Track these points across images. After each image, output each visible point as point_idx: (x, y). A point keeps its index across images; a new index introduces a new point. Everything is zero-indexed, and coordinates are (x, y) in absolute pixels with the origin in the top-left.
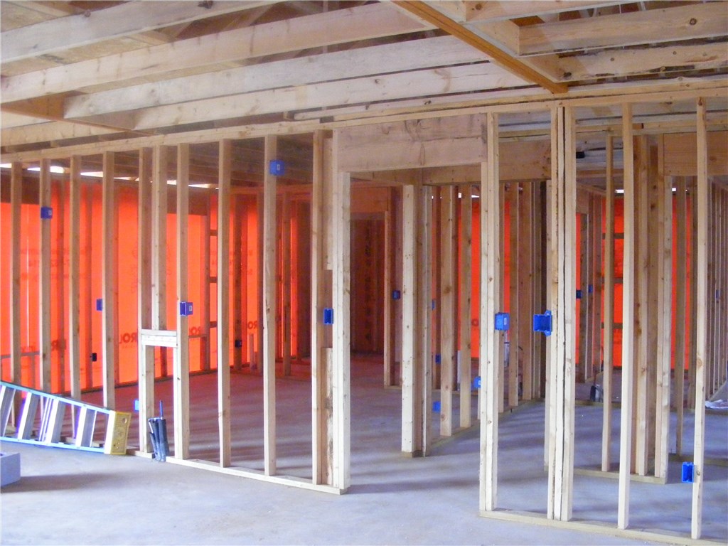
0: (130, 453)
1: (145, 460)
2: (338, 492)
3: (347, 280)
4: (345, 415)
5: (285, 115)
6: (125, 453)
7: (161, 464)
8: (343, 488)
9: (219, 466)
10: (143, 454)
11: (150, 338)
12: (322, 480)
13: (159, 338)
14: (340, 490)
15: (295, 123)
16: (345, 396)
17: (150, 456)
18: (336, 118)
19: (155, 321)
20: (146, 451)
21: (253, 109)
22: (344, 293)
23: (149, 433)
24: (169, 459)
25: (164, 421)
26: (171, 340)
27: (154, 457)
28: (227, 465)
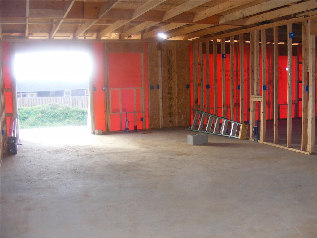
0: (247, 139)
1: (251, 141)
2: (309, 154)
3: (314, 76)
4: (312, 125)
5: (292, 16)
6: (245, 139)
7: (256, 143)
8: (310, 152)
9: (273, 144)
10: (251, 139)
11: (254, 99)
12: (305, 149)
13: (256, 98)
14: (310, 153)
15: (296, 18)
16: (312, 118)
17: (253, 140)
18: (309, 15)
19: (255, 93)
20: (252, 138)
21: (279, 15)
22: (313, 80)
23: (253, 132)
24: (259, 141)
25: (258, 128)
26: (260, 99)
27: (254, 140)
28: (276, 144)
